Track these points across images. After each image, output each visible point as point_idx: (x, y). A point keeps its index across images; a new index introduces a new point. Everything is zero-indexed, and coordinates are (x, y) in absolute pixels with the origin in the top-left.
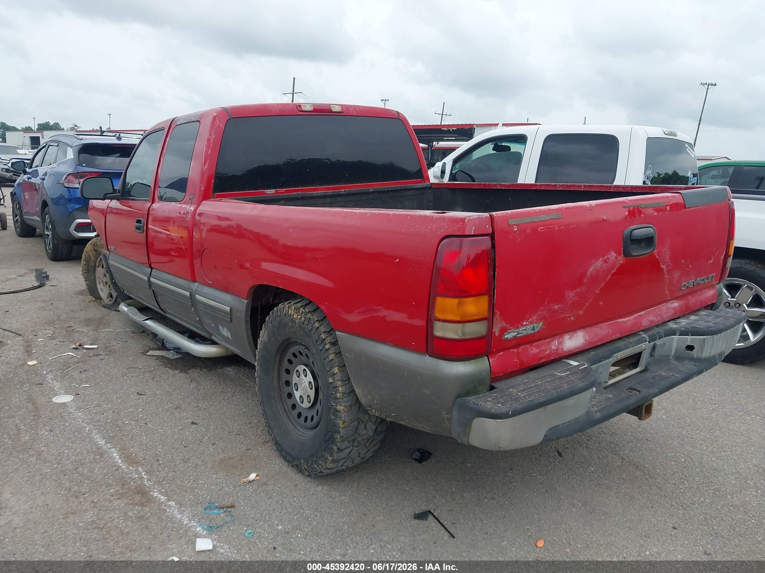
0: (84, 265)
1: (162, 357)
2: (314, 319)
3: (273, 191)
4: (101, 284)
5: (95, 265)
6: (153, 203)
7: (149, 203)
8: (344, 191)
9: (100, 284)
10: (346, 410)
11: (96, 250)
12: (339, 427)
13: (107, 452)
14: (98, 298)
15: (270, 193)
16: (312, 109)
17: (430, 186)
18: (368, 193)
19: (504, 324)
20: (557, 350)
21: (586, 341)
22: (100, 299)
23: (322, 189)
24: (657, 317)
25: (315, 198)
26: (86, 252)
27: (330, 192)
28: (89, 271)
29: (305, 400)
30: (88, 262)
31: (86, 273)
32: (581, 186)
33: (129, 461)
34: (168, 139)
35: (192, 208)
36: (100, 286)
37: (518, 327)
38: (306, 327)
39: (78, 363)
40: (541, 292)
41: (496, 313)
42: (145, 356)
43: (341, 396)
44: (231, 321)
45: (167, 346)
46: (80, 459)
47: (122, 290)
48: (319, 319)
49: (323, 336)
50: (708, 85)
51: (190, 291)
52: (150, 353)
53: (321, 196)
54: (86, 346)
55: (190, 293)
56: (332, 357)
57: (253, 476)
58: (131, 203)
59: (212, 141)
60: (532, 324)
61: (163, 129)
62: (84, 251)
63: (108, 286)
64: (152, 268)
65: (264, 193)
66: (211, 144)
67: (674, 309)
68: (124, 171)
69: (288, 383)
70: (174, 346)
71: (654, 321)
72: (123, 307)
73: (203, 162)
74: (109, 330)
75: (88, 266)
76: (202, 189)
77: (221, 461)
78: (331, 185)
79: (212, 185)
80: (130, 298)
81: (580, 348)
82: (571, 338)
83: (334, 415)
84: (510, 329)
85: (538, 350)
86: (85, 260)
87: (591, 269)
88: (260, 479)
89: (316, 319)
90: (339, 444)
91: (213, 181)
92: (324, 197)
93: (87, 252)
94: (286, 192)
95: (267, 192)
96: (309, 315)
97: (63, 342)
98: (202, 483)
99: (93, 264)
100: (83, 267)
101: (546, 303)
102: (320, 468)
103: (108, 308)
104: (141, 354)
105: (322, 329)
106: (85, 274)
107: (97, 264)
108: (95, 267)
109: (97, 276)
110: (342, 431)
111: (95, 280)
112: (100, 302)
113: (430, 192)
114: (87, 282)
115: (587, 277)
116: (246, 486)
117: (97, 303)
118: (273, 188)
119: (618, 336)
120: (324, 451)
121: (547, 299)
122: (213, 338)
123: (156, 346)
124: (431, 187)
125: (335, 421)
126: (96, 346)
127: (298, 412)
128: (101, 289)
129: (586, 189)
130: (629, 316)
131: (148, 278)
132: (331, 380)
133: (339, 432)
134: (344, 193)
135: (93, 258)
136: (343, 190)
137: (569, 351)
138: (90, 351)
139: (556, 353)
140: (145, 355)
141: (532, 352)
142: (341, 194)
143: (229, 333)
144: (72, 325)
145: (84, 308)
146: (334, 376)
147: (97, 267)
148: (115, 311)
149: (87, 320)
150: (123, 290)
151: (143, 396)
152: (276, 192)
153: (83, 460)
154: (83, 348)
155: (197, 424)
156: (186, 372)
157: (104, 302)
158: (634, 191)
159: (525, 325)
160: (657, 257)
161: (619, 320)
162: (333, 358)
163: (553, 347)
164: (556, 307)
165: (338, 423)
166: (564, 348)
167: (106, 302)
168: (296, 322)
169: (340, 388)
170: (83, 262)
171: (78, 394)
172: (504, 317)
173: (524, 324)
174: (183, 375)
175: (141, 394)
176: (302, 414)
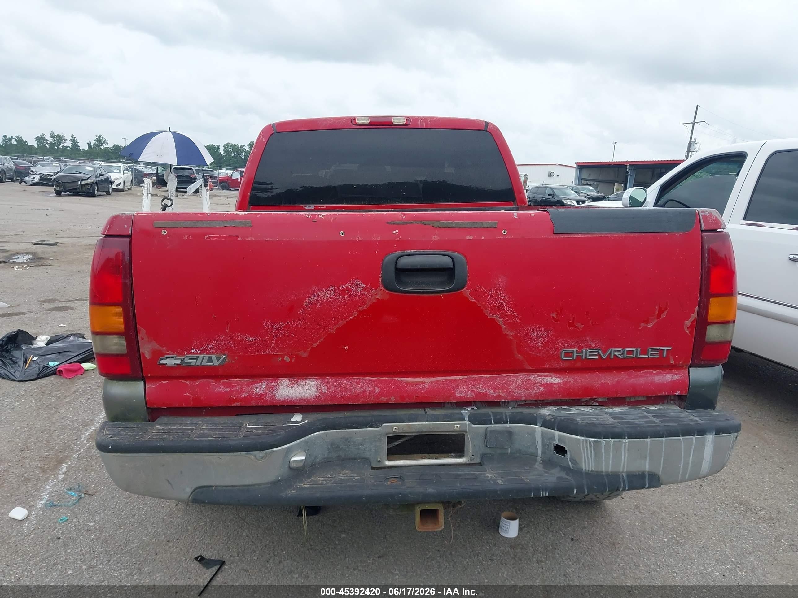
16: (368, 123)
19: (156, 346)
20: (262, 395)
21: (321, 393)
24: (495, 390)
37: (183, 354)
40: (214, 316)
41: (140, 330)
60: (207, 353)
67: (550, 385)
71: (486, 394)
79: (248, 198)
81: (308, 400)
82: (293, 384)
84: (168, 354)
85: (228, 390)
87: (312, 299)
91: (249, 194)
95: (305, 208)
101: (228, 331)
115: (304, 308)
118: (313, 204)
119: (393, 399)
121: (229, 326)
130: (423, 377)
137: (286, 401)
139: (260, 399)
141: (217, 390)
159: (194, 353)
160: (473, 300)
161: (400, 379)
163: (257, 391)
164: (250, 339)
166: (277, 395)
172: (154, 335)
173: (193, 351)
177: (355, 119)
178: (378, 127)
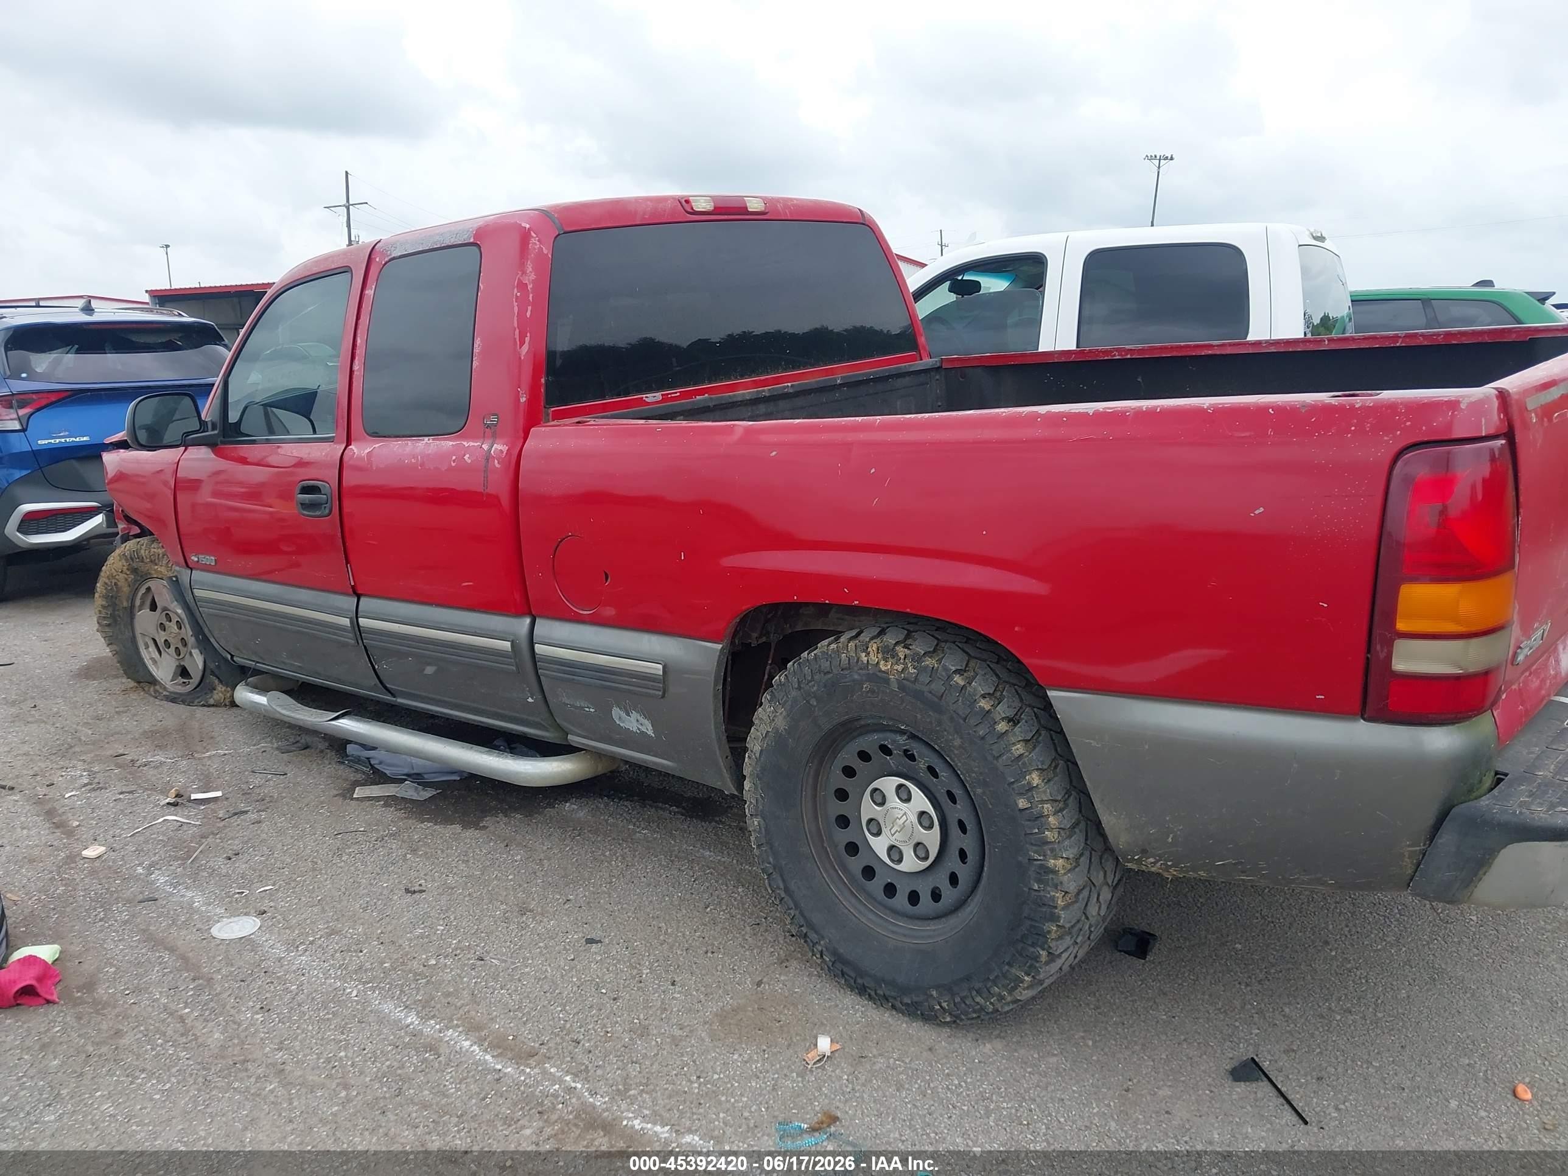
0: (103, 607)
1: (394, 798)
2: (946, 669)
3: (657, 396)
4: (152, 648)
5: (132, 606)
6: (348, 443)
7: (340, 443)
8: (792, 386)
9: (147, 647)
10: (1069, 867)
11: (135, 571)
12: (1056, 907)
13: (441, 1040)
14: (144, 680)
15: (654, 400)
16: (712, 208)
17: (938, 365)
18: (834, 388)
19: (1518, 632)
20: (1556, 677)
22: (153, 681)
23: (746, 386)
25: (740, 405)
26: (108, 577)
27: (766, 390)
28: (115, 621)
29: (908, 853)
30: (112, 599)
31: (109, 625)
32: (1323, 341)
33: (510, 1055)
34: (369, 292)
35: (499, 447)
36: (149, 653)
38: (925, 689)
39: (203, 837)
41: (1515, 608)
42: (353, 803)
43: (1056, 836)
44: (663, 696)
45: (387, 772)
46: (388, 1067)
47: (229, 657)
48: (959, 668)
49: (985, 704)
50: (1160, 160)
51: (512, 638)
52: (359, 792)
53: (750, 400)
54: (194, 796)
55: (513, 643)
56: (1019, 749)
57: (824, 1044)
58: (244, 450)
59: (530, 287)
60: (1541, 625)
61: (346, 270)
62: (102, 574)
63: (172, 650)
64: (359, 597)
65: (641, 402)
66: (531, 295)
68: (218, 380)
69: (843, 821)
70: (406, 771)
72: (245, 695)
73: (517, 337)
74: (221, 752)
75: (114, 610)
76: (523, 400)
77: (722, 1017)
78: (761, 374)
79: (543, 389)
80: (257, 672)
83: (1039, 881)
84: (1522, 641)
86: (106, 597)
88: (843, 1048)
89: (953, 669)
90: (1053, 944)
91: (543, 380)
92: (756, 401)
93: (111, 577)
94: (684, 395)
95: (647, 399)
96: (929, 662)
97: (131, 792)
98: (719, 1078)
99: (125, 604)
100: (100, 612)
102: (991, 1003)
103: (183, 702)
104: (340, 800)
105: (975, 690)
106: (107, 629)
107: (138, 602)
108: (131, 612)
109: (138, 630)
110: (1062, 914)
111: (134, 640)
112: (156, 691)
113: (937, 377)
114: (114, 647)
116: (823, 1068)
117: (147, 692)
118: (657, 390)
120: (1009, 964)
122: (574, 739)
123: (359, 777)
124: (940, 367)
125: (1042, 893)
126: (219, 794)
127: (884, 884)
128: (152, 659)
129: (1333, 346)
131: (351, 619)
132: (1022, 803)
133: (1054, 918)
134: (791, 391)
135: (126, 589)
136: (789, 384)
138: (212, 805)
139: (1555, 684)
140: (352, 799)
142: (787, 394)
143: (646, 722)
144: (121, 752)
145: (121, 709)
146: (1030, 794)
147: (137, 609)
148: (203, 706)
149: (149, 735)
150: (232, 656)
151: (424, 895)
152: (665, 399)
153: (399, 1068)
154: (190, 801)
155: (600, 941)
156: (476, 826)
157: (165, 689)
158: (1454, 342)
159: (1536, 629)
162: (1021, 751)
163: (1552, 672)
164: (1564, 585)
165: (1053, 898)
167: (172, 689)
168: (889, 679)
169: (1051, 819)
170: (99, 600)
171: (265, 912)
174: (470, 833)
175: (415, 892)
176: (898, 887)
177: (687, 202)
178: (726, 217)
